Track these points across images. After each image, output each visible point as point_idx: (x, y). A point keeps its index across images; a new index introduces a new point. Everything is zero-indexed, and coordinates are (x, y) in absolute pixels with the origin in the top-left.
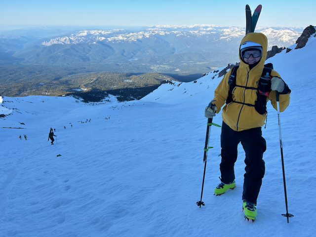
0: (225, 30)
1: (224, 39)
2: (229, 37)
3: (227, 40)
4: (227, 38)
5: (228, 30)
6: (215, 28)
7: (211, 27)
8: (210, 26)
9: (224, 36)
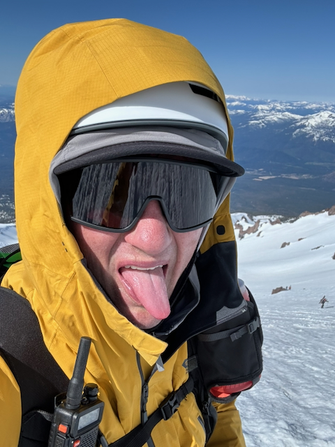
0: (260, 107)
1: (256, 124)
2: (263, 122)
3: (260, 125)
4: (260, 123)
5: (265, 107)
6: (244, 102)
7: (239, 100)
8: (237, 98)
9: (256, 119)
